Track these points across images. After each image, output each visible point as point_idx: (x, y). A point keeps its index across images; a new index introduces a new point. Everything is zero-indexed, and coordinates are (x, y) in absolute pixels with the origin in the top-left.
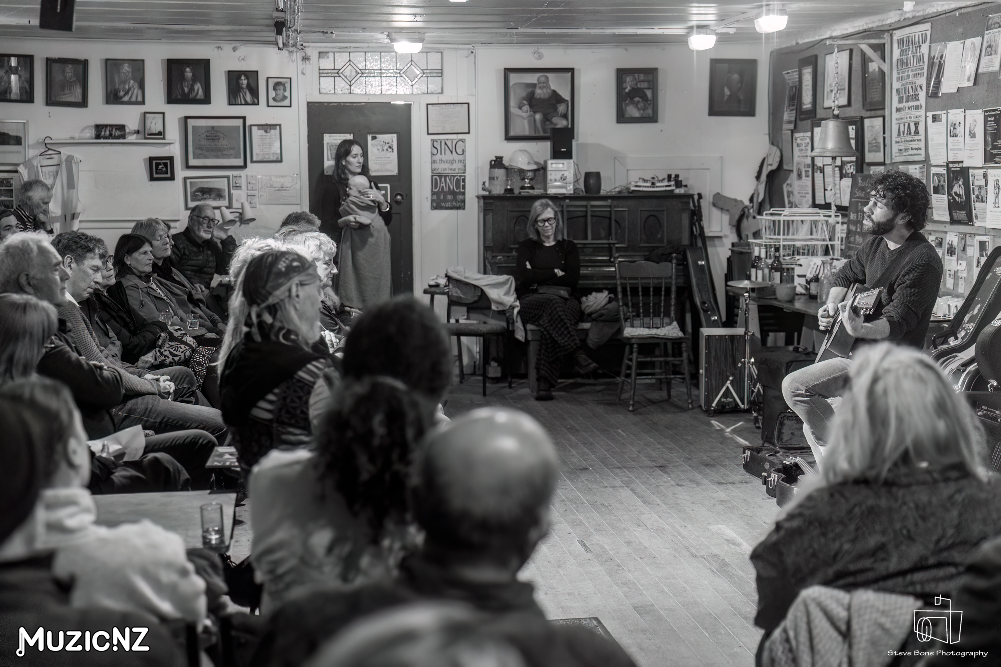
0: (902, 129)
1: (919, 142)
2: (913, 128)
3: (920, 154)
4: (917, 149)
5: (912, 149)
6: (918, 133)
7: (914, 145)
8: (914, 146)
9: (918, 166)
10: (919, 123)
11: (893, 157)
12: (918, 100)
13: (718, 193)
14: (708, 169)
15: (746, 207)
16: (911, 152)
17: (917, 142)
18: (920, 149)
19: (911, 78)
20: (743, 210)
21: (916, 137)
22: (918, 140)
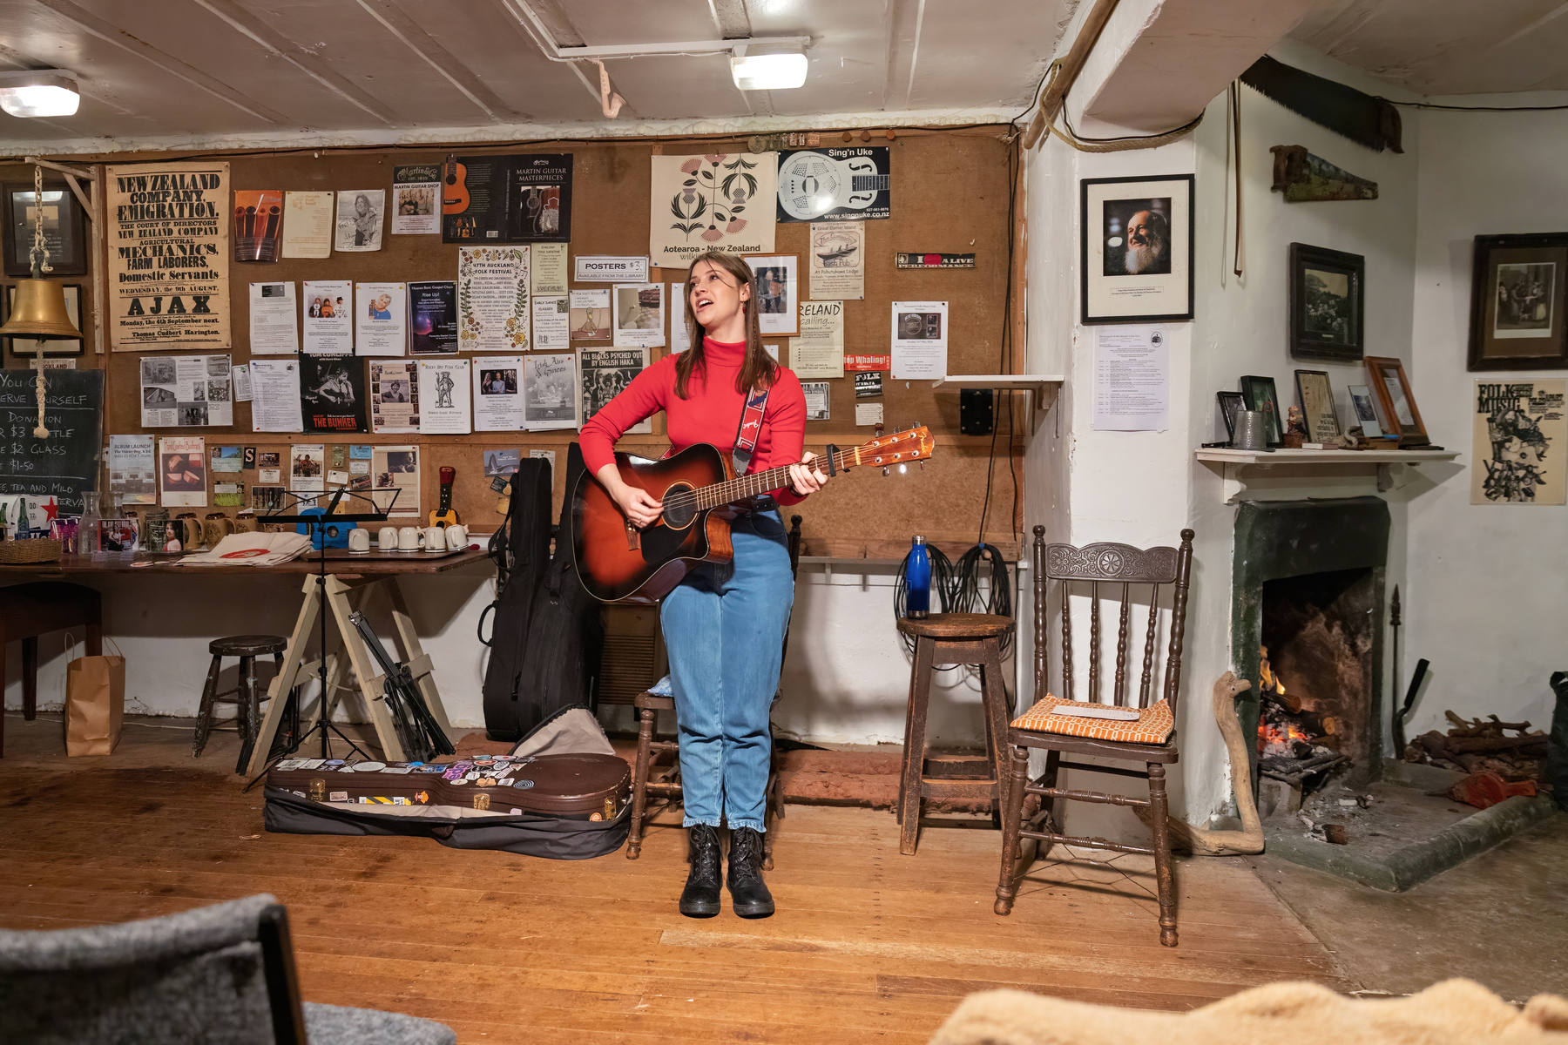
0: (147, 304)
1: (208, 324)
2: (189, 303)
3: (215, 340)
4: (205, 333)
5: (187, 332)
6: (207, 311)
7: (193, 327)
8: (194, 329)
9: (204, 358)
10: (207, 298)
11: (114, 343)
12: (204, 265)
16: (183, 337)
17: (202, 323)
18: (216, 332)
19: (175, 233)
21: (198, 317)
22: (205, 321)
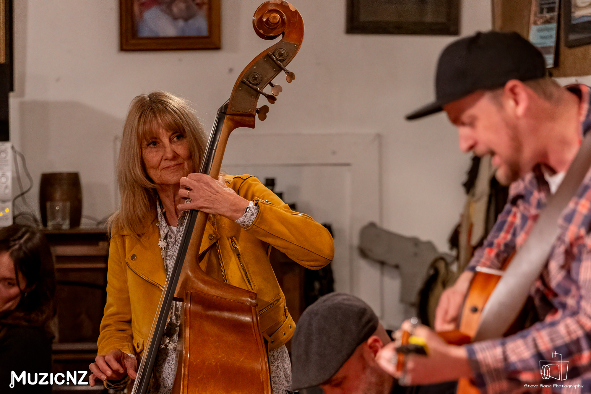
13: (372, 225)
14: (348, 165)
15: (442, 258)
20: (434, 266)
